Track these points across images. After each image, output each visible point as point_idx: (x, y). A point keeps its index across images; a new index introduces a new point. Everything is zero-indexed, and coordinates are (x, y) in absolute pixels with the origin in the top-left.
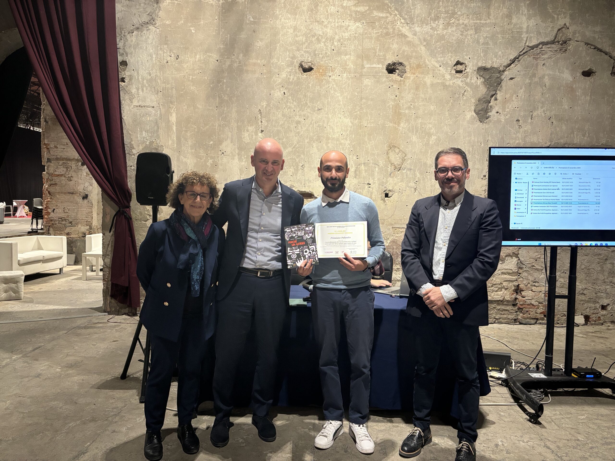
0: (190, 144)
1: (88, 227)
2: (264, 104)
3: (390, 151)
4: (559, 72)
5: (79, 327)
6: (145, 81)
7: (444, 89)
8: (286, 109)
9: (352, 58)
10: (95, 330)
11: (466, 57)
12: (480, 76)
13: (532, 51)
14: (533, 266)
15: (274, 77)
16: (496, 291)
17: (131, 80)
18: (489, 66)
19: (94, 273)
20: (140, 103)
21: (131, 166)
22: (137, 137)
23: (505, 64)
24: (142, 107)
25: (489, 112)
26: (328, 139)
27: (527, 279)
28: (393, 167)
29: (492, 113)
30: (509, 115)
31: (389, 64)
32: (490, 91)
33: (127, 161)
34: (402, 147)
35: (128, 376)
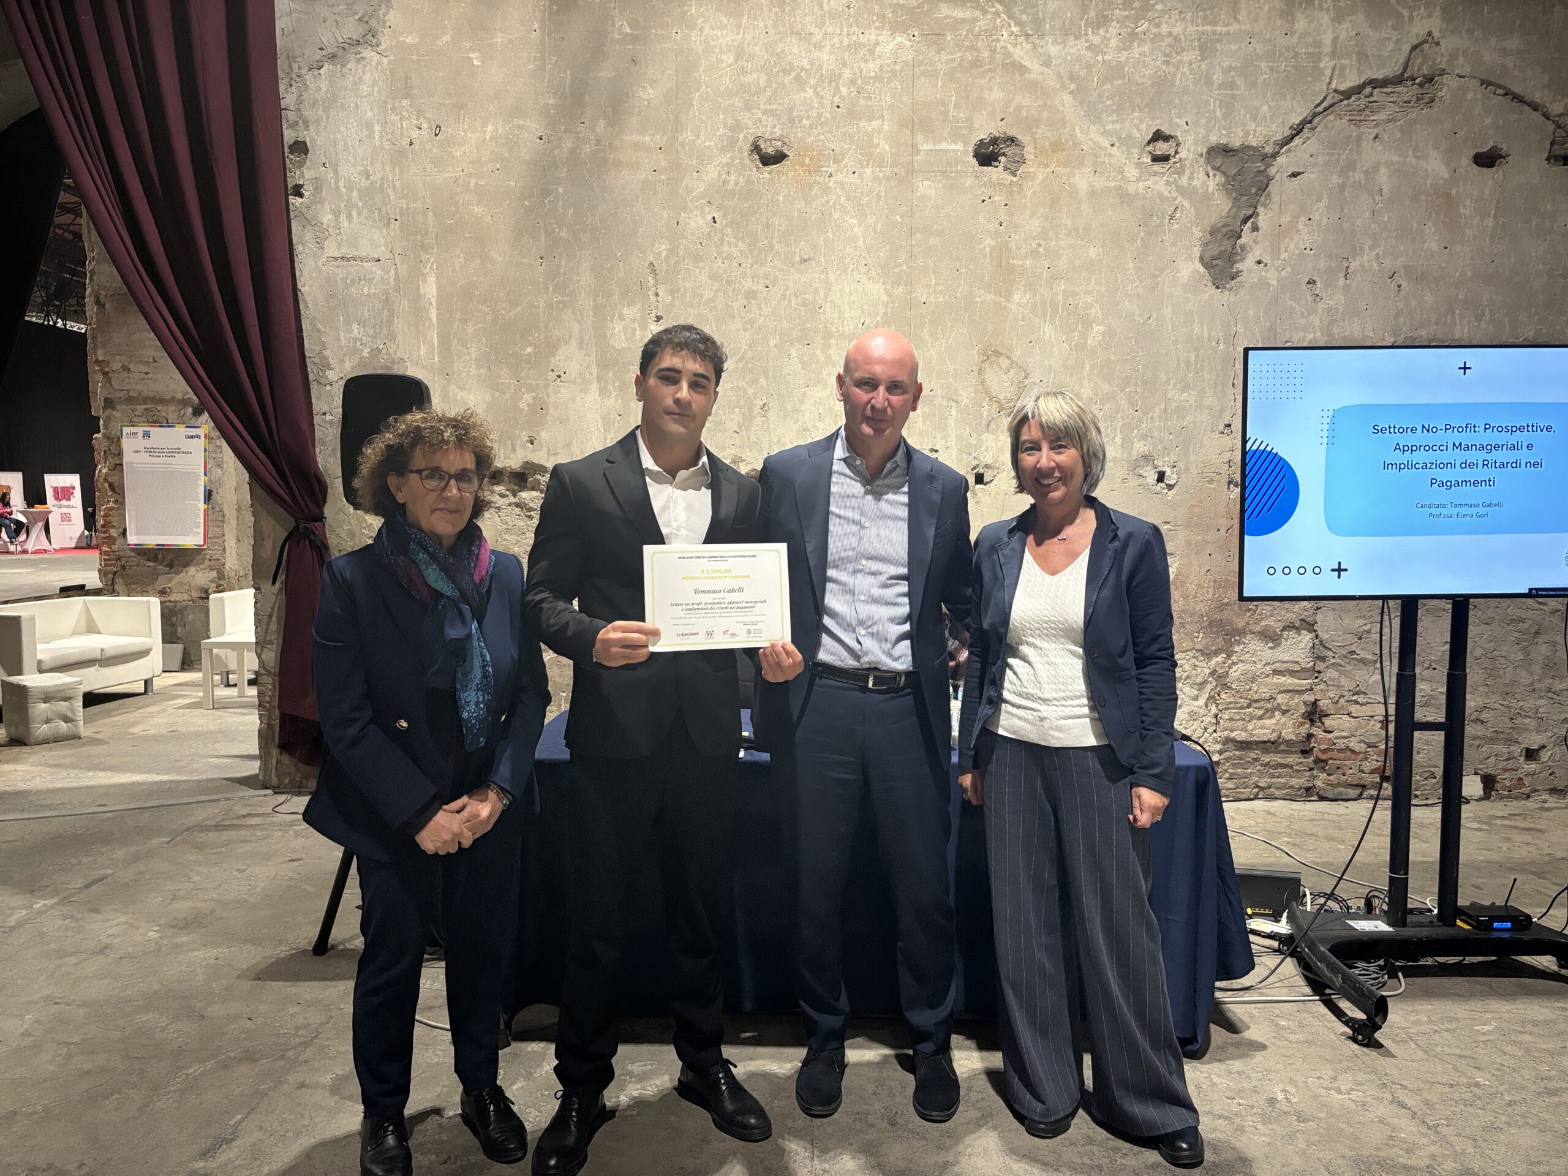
0: (474, 355)
1: (214, 574)
2: (663, 248)
3: (987, 365)
4: (1415, 157)
5: (202, 828)
6: (355, 194)
7: (1122, 203)
8: (720, 261)
9: (886, 127)
10: (242, 832)
11: (1177, 120)
12: (1213, 168)
13: (1345, 102)
14: (1353, 652)
15: (686, 180)
16: (1260, 718)
17: (317, 189)
18: (1236, 143)
19: (232, 692)
20: (344, 250)
21: (324, 414)
22: (339, 339)
23: (1279, 137)
24: (348, 260)
25: (1236, 262)
26: (828, 336)
27: (1338, 686)
28: (995, 405)
29: (1246, 265)
30: (1288, 269)
31: (981, 141)
32: (1239, 207)
33: (314, 400)
34: (1017, 354)
35: (333, 947)
